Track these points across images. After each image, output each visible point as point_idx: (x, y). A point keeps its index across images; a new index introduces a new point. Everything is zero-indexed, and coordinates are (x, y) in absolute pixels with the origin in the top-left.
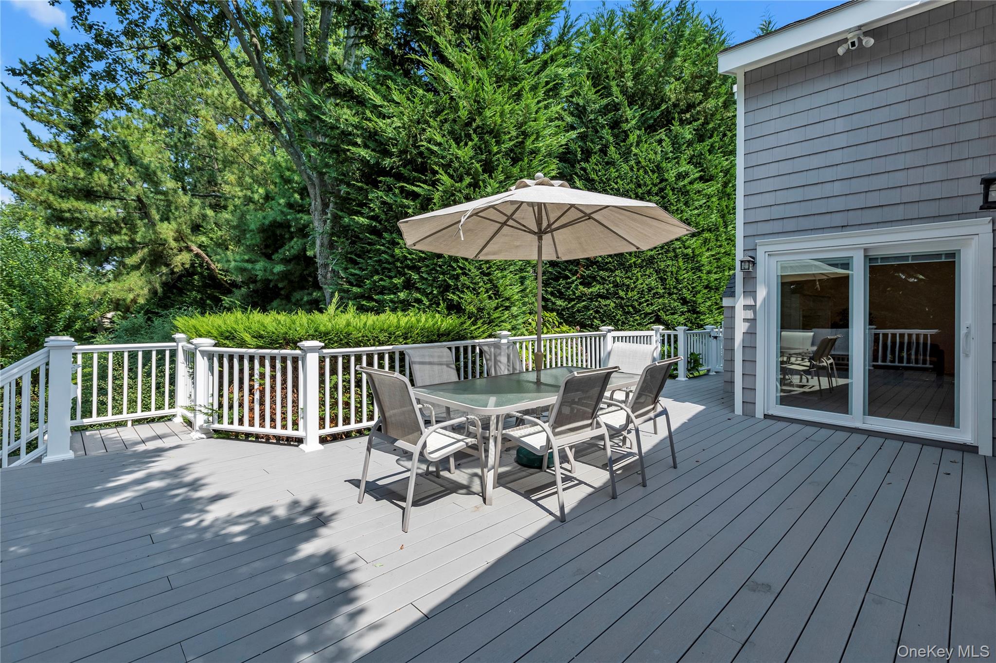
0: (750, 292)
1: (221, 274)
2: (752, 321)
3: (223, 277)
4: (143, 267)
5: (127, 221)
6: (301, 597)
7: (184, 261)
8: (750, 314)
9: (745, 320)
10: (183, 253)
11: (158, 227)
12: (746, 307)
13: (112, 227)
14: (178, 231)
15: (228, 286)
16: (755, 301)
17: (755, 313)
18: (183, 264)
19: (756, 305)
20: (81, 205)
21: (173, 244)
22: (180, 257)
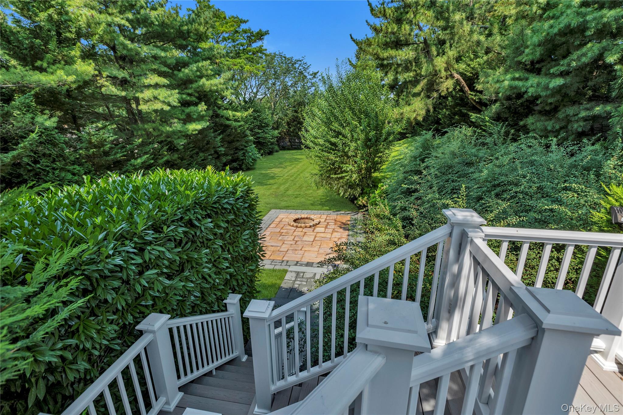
1: (472, 95)
3: (473, 97)
4: (422, 94)
5: (417, 60)
7: (448, 86)
10: (448, 80)
11: (435, 61)
13: (407, 66)
14: (447, 63)
15: (474, 104)
18: (448, 89)
20: (393, 52)
21: (443, 74)
22: (446, 84)
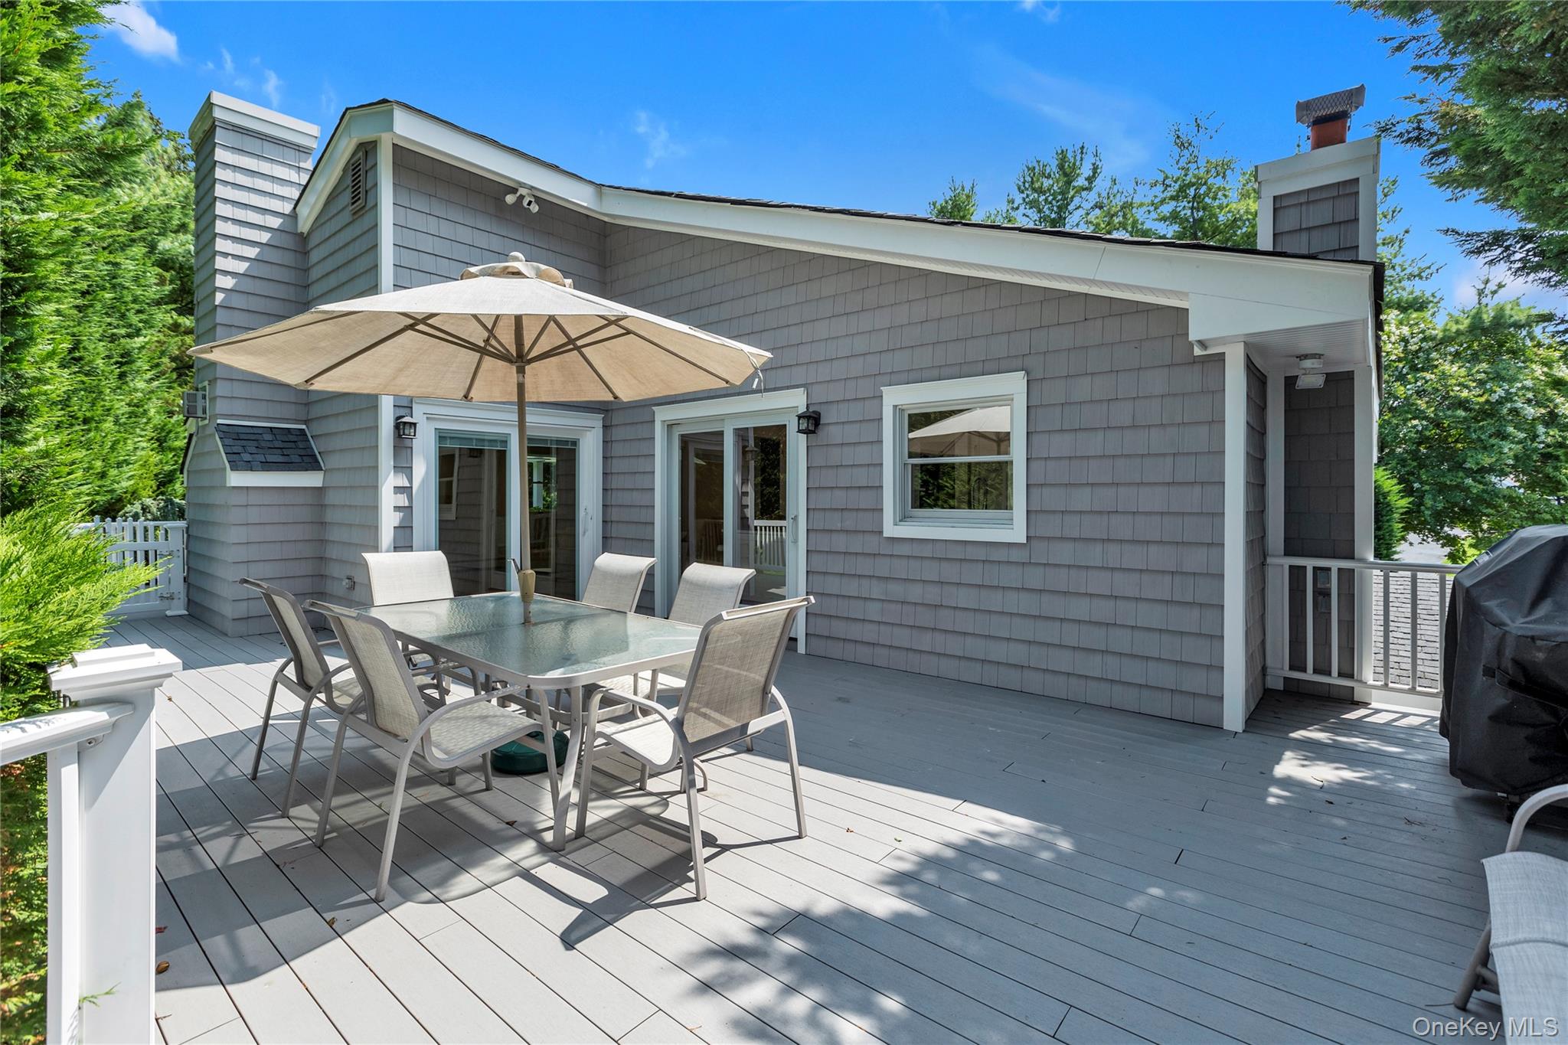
0: (404, 467)
2: (407, 510)
6: (991, 876)
8: (402, 500)
9: (397, 508)
12: (398, 490)
16: (411, 480)
17: (410, 498)
19: (411, 487)
